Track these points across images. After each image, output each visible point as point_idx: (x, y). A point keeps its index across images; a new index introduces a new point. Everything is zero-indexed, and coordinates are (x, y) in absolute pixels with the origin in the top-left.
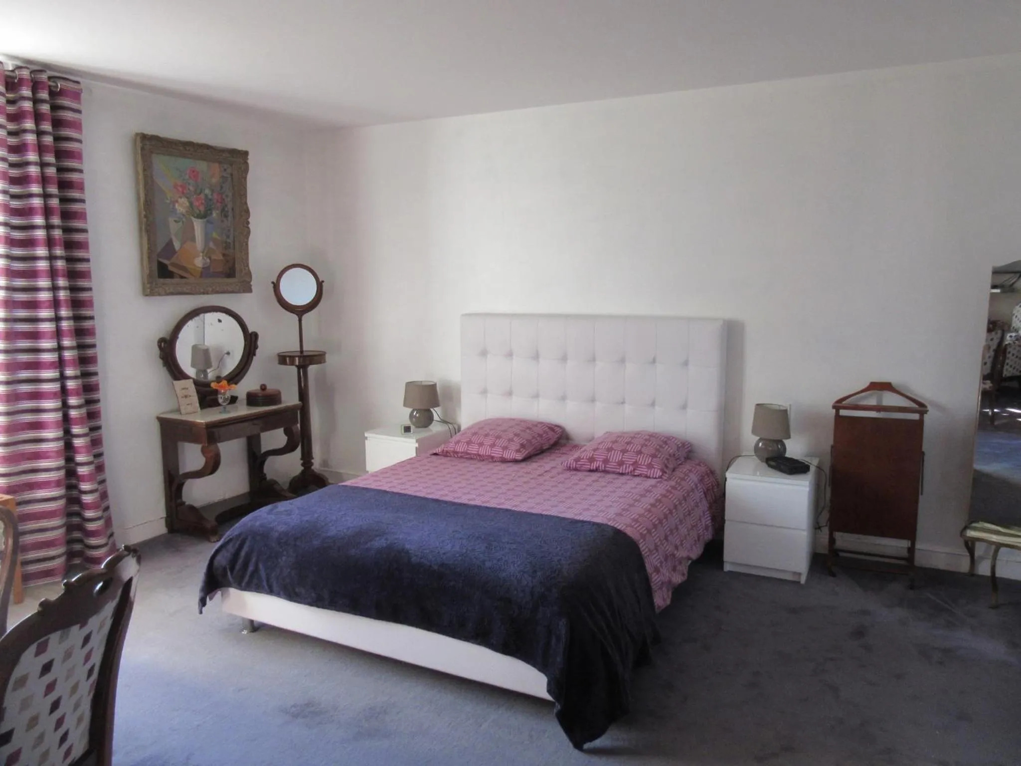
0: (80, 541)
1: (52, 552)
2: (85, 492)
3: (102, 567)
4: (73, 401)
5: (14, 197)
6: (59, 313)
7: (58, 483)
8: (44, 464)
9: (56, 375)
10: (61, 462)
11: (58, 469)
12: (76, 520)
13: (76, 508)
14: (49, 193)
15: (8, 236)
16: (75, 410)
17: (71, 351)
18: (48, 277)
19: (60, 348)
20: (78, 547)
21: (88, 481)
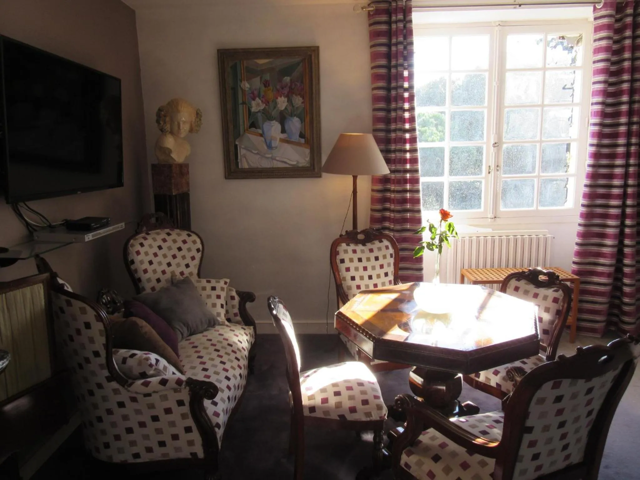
0: (617, 316)
1: (598, 318)
2: (626, 285)
3: (608, 345)
4: (628, 222)
5: (611, 84)
6: (628, 161)
7: (609, 275)
8: (602, 261)
9: (620, 204)
10: (613, 262)
11: (610, 266)
12: (617, 302)
13: (618, 294)
14: (635, 78)
15: (604, 110)
16: (629, 228)
17: (633, 188)
18: (625, 137)
19: (625, 186)
20: (615, 319)
21: (629, 278)
